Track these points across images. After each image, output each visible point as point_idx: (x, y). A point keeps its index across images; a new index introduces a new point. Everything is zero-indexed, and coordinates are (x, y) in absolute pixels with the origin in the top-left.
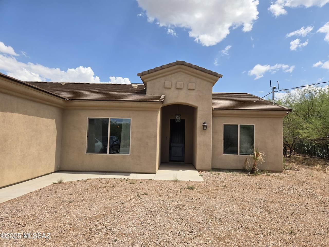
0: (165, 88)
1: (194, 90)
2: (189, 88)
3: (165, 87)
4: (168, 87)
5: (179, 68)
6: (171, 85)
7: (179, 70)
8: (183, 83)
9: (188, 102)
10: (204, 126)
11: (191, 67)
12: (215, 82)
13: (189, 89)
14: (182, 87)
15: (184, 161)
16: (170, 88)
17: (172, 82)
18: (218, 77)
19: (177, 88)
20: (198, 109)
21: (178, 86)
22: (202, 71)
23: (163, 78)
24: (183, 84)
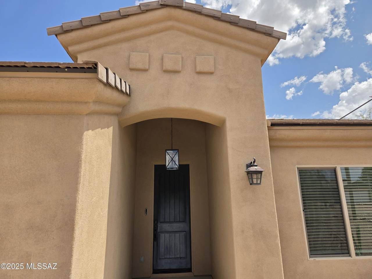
0: (132, 70)
1: (212, 73)
2: (198, 70)
3: (131, 66)
4: (140, 66)
5: (169, 18)
6: (148, 61)
7: (170, 23)
8: (182, 58)
9: (197, 107)
10: (248, 173)
11: (200, 13)
12: (266, 52)
13: (200, 73)
14: (178, 67)
15: (189, 270)
16: (145, 70)
17: (149, 55)
18: (276, 38)
19: (164, 68)
20: (228, 124)
21: (169, 65)
22: (231, 23)
23: (125, 46)
24: (182, 60)
